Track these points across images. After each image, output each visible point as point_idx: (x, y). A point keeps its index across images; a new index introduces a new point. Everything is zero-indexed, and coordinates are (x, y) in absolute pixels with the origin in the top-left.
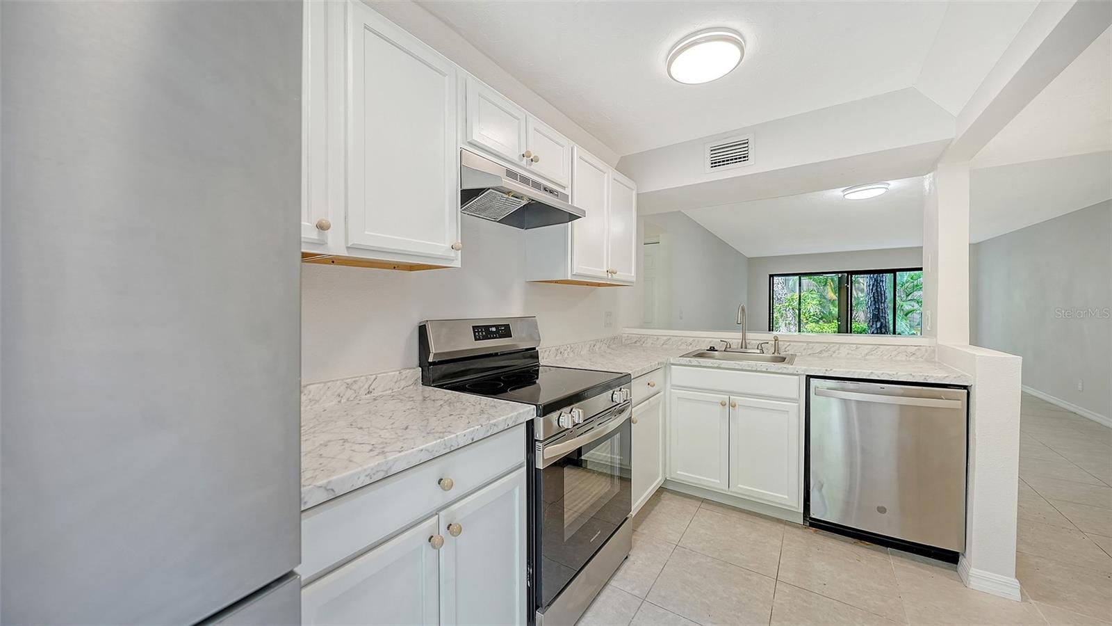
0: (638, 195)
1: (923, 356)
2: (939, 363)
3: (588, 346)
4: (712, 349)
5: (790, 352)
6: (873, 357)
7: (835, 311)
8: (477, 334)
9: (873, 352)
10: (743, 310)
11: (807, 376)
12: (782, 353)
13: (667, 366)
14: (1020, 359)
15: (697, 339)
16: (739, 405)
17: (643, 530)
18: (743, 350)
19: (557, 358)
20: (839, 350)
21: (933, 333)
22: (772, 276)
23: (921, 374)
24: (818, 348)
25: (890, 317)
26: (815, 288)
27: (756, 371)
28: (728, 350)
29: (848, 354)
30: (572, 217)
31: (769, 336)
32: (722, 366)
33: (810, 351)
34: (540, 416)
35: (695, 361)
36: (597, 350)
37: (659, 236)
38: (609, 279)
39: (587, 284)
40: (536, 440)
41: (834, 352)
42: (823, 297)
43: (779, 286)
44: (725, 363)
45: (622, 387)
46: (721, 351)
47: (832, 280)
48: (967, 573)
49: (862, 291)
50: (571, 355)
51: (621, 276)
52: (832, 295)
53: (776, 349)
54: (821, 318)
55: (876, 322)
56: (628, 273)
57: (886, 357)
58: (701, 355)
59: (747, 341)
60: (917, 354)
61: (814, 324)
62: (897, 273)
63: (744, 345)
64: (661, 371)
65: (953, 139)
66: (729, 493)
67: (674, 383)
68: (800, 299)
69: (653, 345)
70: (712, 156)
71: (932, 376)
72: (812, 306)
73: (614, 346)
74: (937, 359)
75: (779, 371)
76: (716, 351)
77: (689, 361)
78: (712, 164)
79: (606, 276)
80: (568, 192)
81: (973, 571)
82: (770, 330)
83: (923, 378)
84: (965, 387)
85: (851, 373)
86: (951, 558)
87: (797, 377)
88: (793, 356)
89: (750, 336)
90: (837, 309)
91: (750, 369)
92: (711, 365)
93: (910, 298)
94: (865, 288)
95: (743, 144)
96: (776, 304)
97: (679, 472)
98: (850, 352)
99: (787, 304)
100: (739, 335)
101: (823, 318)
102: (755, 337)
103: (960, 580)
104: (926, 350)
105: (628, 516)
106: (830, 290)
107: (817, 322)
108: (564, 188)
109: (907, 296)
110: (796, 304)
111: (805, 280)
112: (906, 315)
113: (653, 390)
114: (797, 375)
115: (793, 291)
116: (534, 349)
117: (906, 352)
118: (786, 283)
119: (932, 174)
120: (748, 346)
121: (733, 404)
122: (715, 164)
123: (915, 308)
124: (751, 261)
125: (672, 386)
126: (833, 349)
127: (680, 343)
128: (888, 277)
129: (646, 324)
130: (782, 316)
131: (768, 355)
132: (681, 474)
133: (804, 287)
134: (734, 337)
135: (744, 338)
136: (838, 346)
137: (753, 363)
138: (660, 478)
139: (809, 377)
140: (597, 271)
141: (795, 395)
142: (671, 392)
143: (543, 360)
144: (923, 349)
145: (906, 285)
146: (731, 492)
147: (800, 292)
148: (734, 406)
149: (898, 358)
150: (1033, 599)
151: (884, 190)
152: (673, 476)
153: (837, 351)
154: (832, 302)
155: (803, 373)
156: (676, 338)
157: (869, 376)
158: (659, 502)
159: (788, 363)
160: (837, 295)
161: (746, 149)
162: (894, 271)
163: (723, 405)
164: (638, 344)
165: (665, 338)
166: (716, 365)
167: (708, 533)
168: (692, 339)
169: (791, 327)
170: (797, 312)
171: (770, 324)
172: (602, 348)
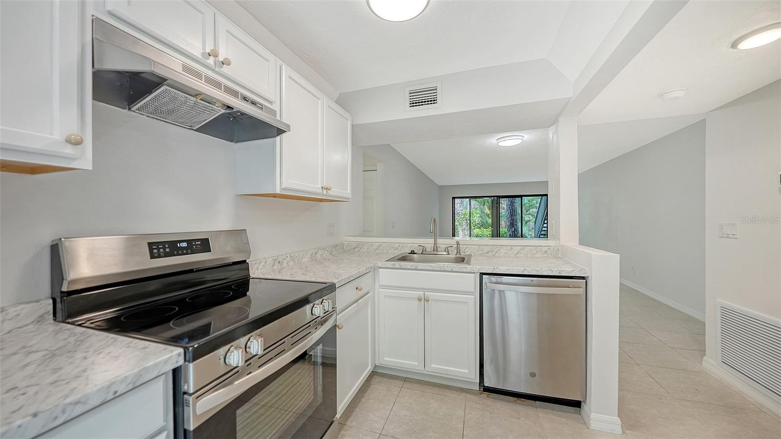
0: (353, 126)
1: (552, 253)
2: (561, 258)
3: (310, 254)
4: (413, 252)
5: (468, 253)
6: (521, 255)
7: (490, 221)
8: (155, 251)
9: (521, 252)
10: (435, 221)
11: (481, 273)
12: (462, 254)
13: (376, 269)
14: (617, 257)
15: (401, 245)
16: (431, 299)
17: (352, 422)
18: (435, 252)
19: (275, 267)
20: (499, 250)
21: (557, 237)
22: (454, 198)
23: (556, 269)
24: (486, 249)
25: (520, 224)
26: (478, 207)
27: (444, 271)
28: (424, 253)
29: (505, 253)
30: (280, 132)
31: (452, 241)
32: (419, 268)
33: (480, 252)
34: (189, 362)
35: (398, 264)
36: (319, 256)
37: (376, 165)
38: (324, 195)
39: (309, 199)
40: (185, 393)
41: (496, 252)
42: (483, 212)
43: (458, 205)
44: (421, 265)
45: (325, 298)
46: (419, 254)
47: (488, 202)
48: (589, 417)
49: (504, 209)
50: (291, 263)
51: (335, 192)
52: (488, 211)
53: (458, 252)
54: (482, 226)
55: (512, 228)
56: (343, 189)
57: (529, 255)
58: (403, 259)
59: (438, 246)
60: (548, 252)
61: (478, 230)
62: (523, 197)
63: (436, 248)
64: (370, 275)
65: (571, 98)
66: (425, 372)
67: (381, 283)
68: (470, 213)
69: (368, 251)
70: (410, 98)
71: (564, 271)
72: (476, 219)
73: (336, 252)
74: (560, 255)
75: (461, 271)
76: (416, 253)
77: (393, 264)
78: (410, 104)
79: (321, 192)
80: (275, 107)
81: (593, 415)
82: (453, 236)
83: (558, 272)
84: (583, 278)
85: (511, 270)
86: (577, 404)
87: (474, 274)
88: (470, 256)
89: (440, 241)
90: (491, 220)
91: (439, 269)
92: (410, 268)
93: (528, 213)
94: (505, 207)
95: (433, 90)
96: (456, 217)
97: (385, 359)
98: (507, 251)
99: (463, 217)
100: (432, 241)
101: (483, 225)
102: (443, 242)
103: (584, 422)
104: (554, 249)
105: (335, 419)
106: (486, 208)
107: (480, 228)
108: (271, 103)
109: (527, 212)
110: (468, 217)
111: (473, 202)
112: (526, 223)
113: (361, 293)
114: (474, 273)
115: (466, 208)
116: (245, 261)
117: (541, 250)
118: (462, 203)
119: (555, 126)
120: (439, 249)
121: (427, 299)
122: (413, 104)
123: (531, 219)
124: (442, 188)
125: (380, 285)
126: (496, 250)
127: (389, 248)
128: (518, 200)
129: (365, 233)
130: (460, 224)
131: (453, 256)
132: (388, 360)
133: (472, 206)
134: (428, 243)
135: (435, 243)
136: (499, 247)
137: (441, 264)
138: (369, 368)
139: (482, 274)
140: (312, 186)
141: (472, 290)
142: (379, 290)
143: (254, 272)
144: (552, 248)
145: (526, 205)
146: (427, 371)
147: (470, 209)
148: (428, 301)
149: (537, 255)
150: (628, 430)
151: (521, 141)
152: (381, 362)
153: (499, 252)
154: (488, 215)
155: (477, 271)
156: (386, 244)
157: (523, 272)
158: (369, 387)
159: (467, 263)
160: (491, 211)
161: (435, 94)
162: (521, 196)
163: (420, 300)
164: (357, 250)
165: (378, 244)
166: (414, 268)
167: (408, 414)
168: (398, 245)
169: (465, 231)
170: (469, 222)
171: (453, 231)
172: (324, 255)
